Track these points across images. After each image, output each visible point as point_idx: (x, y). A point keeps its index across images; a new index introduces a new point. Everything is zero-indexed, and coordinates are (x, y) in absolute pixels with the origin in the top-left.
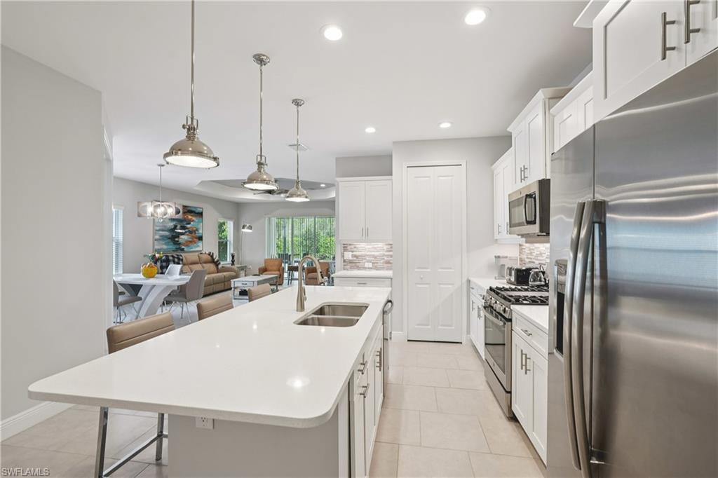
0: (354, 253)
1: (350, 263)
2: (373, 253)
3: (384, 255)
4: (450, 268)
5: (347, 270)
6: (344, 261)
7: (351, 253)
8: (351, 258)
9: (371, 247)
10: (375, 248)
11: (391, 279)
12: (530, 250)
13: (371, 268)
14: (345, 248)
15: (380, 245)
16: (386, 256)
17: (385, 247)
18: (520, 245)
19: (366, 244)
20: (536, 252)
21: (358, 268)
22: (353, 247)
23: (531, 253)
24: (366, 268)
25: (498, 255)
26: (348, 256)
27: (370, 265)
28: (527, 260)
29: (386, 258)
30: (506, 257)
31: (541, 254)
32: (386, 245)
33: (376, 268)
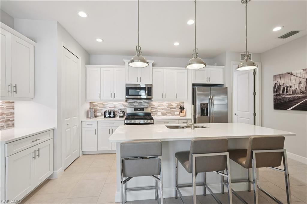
11: (53, 129)
16: (5, 114)
32: (6, 103)
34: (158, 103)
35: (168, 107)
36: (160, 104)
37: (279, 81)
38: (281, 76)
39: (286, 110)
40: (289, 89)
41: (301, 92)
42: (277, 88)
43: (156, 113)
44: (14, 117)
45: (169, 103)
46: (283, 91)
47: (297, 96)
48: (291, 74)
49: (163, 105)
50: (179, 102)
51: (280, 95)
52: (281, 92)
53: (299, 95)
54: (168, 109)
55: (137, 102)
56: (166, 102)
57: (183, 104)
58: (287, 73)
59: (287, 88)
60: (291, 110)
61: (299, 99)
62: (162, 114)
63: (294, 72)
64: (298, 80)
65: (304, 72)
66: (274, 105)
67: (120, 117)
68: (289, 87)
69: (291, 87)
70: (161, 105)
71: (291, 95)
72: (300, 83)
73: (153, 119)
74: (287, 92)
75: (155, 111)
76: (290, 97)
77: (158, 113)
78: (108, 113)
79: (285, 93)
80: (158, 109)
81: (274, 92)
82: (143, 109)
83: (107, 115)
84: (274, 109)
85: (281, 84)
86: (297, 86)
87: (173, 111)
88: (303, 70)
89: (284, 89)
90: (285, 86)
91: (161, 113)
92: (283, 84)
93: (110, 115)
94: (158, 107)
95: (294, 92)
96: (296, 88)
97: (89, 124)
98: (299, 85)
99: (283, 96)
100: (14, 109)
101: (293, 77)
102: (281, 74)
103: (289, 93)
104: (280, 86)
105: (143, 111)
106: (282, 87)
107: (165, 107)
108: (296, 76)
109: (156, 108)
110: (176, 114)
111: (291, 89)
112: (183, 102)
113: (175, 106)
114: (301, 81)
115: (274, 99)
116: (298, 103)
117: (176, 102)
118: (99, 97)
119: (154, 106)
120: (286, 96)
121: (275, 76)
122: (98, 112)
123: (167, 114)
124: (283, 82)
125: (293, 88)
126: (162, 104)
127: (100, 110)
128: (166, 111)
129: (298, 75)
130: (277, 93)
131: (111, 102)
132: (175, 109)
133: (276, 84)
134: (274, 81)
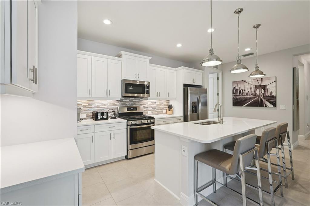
34: (149, 101)
35: (157, 105)
36: (150, 102)
37: (236, 86)
38: (238, 82)
39: (242, 106)
40: (243, 92)
41: (251, 94)
42: (235, 91)
43: (147, 112)
45: (158, 101)
46: (240, 93)
47: (249, 97)
48: (245, 82)
49: (153, 104)
50: (165, 101)
51: (237, 96)
52: (238, 94)
53: (250, 96)
54: (157, 107)
55: (128, 100)
56: (155, 101)
57: (169, 102)
58: (243, 81)
59: (242, 91)
60: (245, 106)
61: (250, 99)
62: (152, 113)
63: (247, 81)
64: (250, 86)
65: (254, 81)
66: (233, 103)
67: (112, 118)
68: (244, 91)
69: (245, 90)
70: (151, 104)
71: (245, 96)
72: (251, 88)
73: (154, 119)
74: (242, 94)
75: (146, 110)
76: (245, 98)
77: (149, 112)
78: (100, 114)
79: (241, 94)
80: (148, 108)
81: (233, 93)
82: (136, 108)
83: (99, 117)
84: (233, 106)
85: (238, 88)
86: (249, 90)
87: (161, 109)
88: (253, 79)
89: (240, 91)
90: (241, 89)
91: (151, 111)
92: (240, 88)
93: (103, 117)
94: (149, 106)
95: (247, 94)
96: (248, 92)
97: (83, 129)
98: (250, 89)
99: (239, 97)
101: (246, 84)
102: (238, 81)
103: (244, 95)
104: (237, 90)
105: (136, 110)
106: (239, 90)
107: (155, 106)
108: (248, 83)
109: (147, 107)
110: (163, 112)
111: (245, 92)
112: (169, 101)
113: (163, 105)
114: (251, 86)
115: (233, 99)
116: (250, 101)
117: (164, 101)
118: (90, 94)
119: (145, 104)
120: (242, 97)
121: (234, 82)
122: (82, 114)
123: (157, 113)
124: (240, 87)
125: (247, 91)
127: (85, 110)
128: (155, 110)
129: (250, 83)
130: (235, 95)
131: (99, 101)
132: (163, 108)
133: (234, 88)
134: (233, 85)
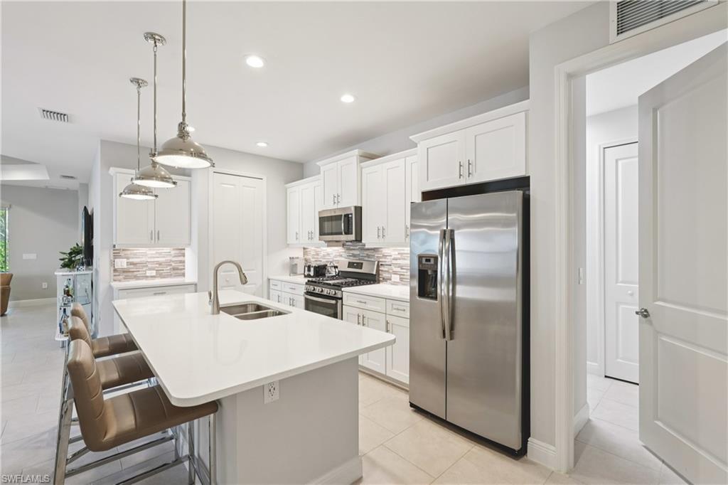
0: (131, 260)
1: (124, 272)
2: (156, 259)
3: (171, 261)
4: (253, 270)
5: (120, 281)
6: (115, 270)
7: (125, 260)
8: (125, 266)
9: (154, 252)
10: (160, 253)
11: (196, 285)
12: (316, 252)
13: (153, 277)
14: (117, 253)
15: (167, 250)
16: (173, 261)
17: (173, 252)
18: (304, 249)
19: (147, 249)
20: (322, 253)
21: (136, 278)
22: (129, 252)
23: (318, 255)
24: (147, 277)
25: (291, 256)
26: (121, 263)
27: (154, 273)
28: (314, 260)
29: (173, 264)
30: (298, 258)
31: (328, 254)
32: (174, 250)
33: (162, 276)
34: (394, 250)
36: (397, 253)
44: (184, 266)
49: (402, 257)
62: (401, 280)
70: (399, 256)
77: (393, 276)
80: (393, 267)
82: (362, 263)
91: (398, 276)
94: (394, 262)
100: (184, 256)
105: (361, 268)
107: (407, 262)
109: (390, 263)
118: (297, 239)
119: (386, 257)
126: (402, 254)
